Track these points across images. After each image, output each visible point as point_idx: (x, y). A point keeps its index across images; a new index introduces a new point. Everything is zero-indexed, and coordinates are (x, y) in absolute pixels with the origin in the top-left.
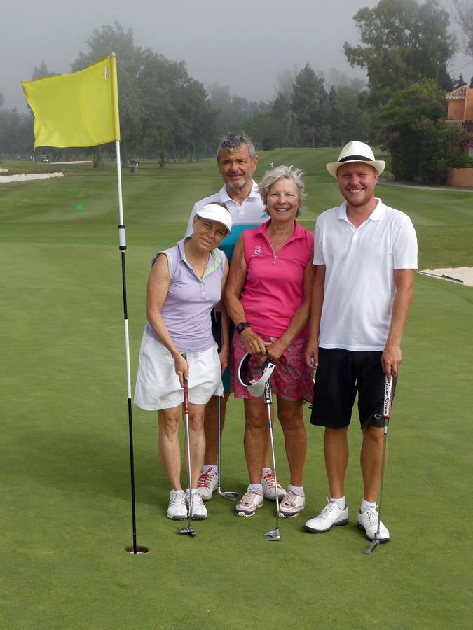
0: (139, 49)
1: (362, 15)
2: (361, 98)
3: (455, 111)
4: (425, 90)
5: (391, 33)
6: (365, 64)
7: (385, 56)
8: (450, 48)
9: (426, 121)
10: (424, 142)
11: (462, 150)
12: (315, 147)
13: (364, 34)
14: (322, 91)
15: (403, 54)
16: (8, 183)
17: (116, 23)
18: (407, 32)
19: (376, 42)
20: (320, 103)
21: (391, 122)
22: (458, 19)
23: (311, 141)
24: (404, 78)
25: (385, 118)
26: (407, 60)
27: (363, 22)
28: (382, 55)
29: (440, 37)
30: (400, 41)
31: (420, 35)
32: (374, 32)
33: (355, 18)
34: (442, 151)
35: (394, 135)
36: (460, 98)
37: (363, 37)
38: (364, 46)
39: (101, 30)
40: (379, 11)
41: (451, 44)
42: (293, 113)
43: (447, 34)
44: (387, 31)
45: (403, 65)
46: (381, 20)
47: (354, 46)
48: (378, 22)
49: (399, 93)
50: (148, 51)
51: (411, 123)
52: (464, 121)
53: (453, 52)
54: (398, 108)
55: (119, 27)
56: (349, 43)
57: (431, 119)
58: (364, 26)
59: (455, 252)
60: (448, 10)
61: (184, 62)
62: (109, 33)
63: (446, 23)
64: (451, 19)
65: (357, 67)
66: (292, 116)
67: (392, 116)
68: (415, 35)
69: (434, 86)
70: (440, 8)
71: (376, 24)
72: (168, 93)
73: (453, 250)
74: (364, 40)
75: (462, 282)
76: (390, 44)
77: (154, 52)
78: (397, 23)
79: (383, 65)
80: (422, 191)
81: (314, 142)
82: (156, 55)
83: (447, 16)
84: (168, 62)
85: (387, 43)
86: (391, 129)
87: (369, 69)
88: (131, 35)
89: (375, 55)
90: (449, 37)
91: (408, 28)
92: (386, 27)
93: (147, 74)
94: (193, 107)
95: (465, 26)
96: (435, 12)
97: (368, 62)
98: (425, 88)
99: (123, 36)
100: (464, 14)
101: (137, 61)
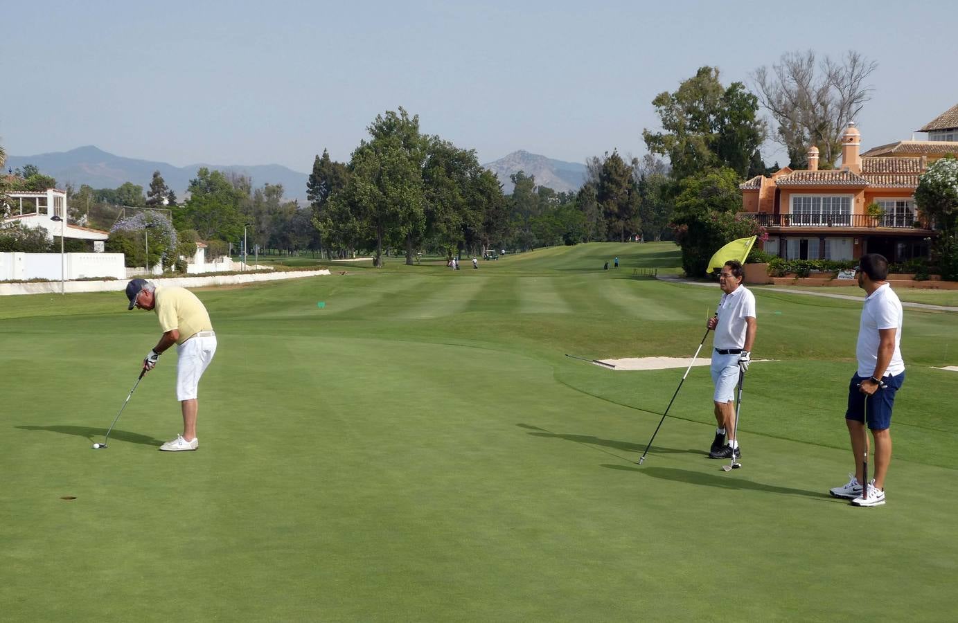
0: (426, 136)
1: (661, 100)
3: (750, 203)
4: (723, 180)
5: (694, 119)
6: (666, 151)
7: (688, 143)
8: (761, 134)
9: (714, 213)
10: (712, 236)
12: (625, 241)
13: (664, 120)
14: (630, 181)
15: (707, 141)
16: (264, 282)
17: (400, 109)
18: (712, 118)
19: (679, 128)
20: (629, 195)
21: (681, 215)
22: (767, 103)
23: (619, 235)
24: (709, 167)
25: (679, 209)
27: (663, 108)
28: (684, 143)
29: (748, 122)
30: (704, 127)
31: (726, 120)
32: (675, 117)
33: (653, 103)
35: (684, 228)
36: (755, 188)
37: (664, 123)
38: (665, 132)
39: (384, 116)
40: (679, 97)
41: (760, 130)
42: (600, 205)
43: (756, 119)
44: (690, 116)
45: (706, 153)
46: (683, 104)
47: (654, 133)
48: (680, 107)
50: (435, 138)
51: (698, 215)
52: (757, 213)
53: (763, 138)
54: (694, 199)
55: (404, 114)
56: (648, 130)
57: (720, 211)
58: (664, 112)
59: (646, 342)
60: (755, 93)
61: (474, 150)
62: (393, 120)
63: (754, 107)
64: (759, 103)
65: (658, 156)
66: (599, 208)
67: (688, 206)
68: (721, 120)
69: (732, 175)
70: (746, 91)
71: (677, 109)
72: (457, 183)
73: (645, 341)
74: (667, 127)
75: (614, 366)
76: (694, 130)
77: (442, 139)
78: (701, 108)
79: (686, 153)
81: (623, 235)
82: (444, 142)
83: (755, 99)
84: (456, 150)
85: (690, 128)
86: (683, 221)
87: (670, 156)
88: (417, 122)
89: (678, 143)
90: (759, 123)
91: (712, 113)
92: (689, 112)
93: (434, 163)
94: (485, 200)
95: (775, 110)
96: (742, 95)
97: (669, 150)
98: (723, 178)
99: (408, 123)
100: (774, 97)
101: (423, 149)
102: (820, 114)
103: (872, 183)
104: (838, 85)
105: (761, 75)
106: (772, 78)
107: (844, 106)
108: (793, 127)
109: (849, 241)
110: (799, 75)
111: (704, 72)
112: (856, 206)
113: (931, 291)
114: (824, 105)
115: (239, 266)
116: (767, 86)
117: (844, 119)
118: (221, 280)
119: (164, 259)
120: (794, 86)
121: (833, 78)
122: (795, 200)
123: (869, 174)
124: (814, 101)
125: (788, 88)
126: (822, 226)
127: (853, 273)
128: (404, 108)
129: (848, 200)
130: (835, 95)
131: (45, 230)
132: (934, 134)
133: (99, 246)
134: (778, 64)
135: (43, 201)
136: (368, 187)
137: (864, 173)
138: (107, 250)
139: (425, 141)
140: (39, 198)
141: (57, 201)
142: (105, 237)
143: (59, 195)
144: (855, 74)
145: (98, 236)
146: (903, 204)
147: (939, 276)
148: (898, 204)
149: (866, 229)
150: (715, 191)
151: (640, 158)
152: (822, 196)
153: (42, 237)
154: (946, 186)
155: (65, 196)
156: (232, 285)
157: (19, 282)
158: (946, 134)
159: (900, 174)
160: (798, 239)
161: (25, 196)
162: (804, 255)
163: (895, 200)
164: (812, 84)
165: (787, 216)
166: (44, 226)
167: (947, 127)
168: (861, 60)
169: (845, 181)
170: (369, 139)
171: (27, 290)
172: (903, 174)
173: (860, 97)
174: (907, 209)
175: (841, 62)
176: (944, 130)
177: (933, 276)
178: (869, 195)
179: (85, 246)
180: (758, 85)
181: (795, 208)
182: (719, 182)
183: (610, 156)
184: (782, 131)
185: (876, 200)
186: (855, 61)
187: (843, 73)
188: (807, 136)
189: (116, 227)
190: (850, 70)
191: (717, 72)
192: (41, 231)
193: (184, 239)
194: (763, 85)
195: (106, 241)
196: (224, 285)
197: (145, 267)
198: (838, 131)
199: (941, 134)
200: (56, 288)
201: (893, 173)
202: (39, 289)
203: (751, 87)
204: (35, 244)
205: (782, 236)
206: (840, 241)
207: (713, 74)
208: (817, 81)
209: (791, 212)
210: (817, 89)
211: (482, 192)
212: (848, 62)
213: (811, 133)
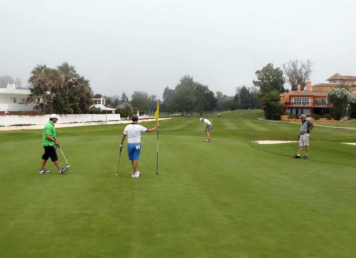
0: (195, 82)
1: (258, 72)
2: (258, 95)
3: (283, 99)
4: (275, 93)
5: (266, 77)
6: (259, 86)
7: (265, 84)
9: (273, 102)
10: (273, 108)
11: (284, 110)
12: (247, 109)
13: (258, 77)
14: (249, 93)
15: (270, 83)
17: (188, 75)
18: (271, 77)
19: (262, 79)
20: (248, 97)
21: (264, 103)
22: (285, 73)
24: (271, 90)
25: (263, 101)
26: (271, 84)
27: (258, 74)
29: (280, 78)
30: (269, 79)
31: (275, 77)
32: (261, 77)
33: (256, 73)
34: (278, 110)
35: (265, 106)
36: (284, 96)
38: (259, 81)
39: (184, 77)
40: (263, 71)
41: (284, 80)
42: (240, 100)
43: (283, 77)
44: (265, 76)
45: (270, 86)
46: (263, 73)
47: (256, 81)
48: (262, 74)
49: (267, 94)
50: (197, 83)
51: (269, 103)
52: (285, 102)
53: (284, 82)
54: (267, 98)
55: (189, 76)
56: (254, 80)
57: (275, 102)
58: (258, 75)
60: (282, 70)
61: (207, 86)
62: (186, 78)
64: (283, 73)
65: (257, 87)
67: (266, 100)
68: (273, 77)
69: (277, 92)
70: (280, 70)
71: (262, 75)
72: (203, 94)
74: (259, 79)
75: (258, 143)
76: (266, 80)
78: (268, 74)
79: (264, 86)
80: (271, 122)
82: (200, 84)
83: (282, 72)
84: (203, 86)
85: (265, 80)
86: (265, 104)
88: (192, 78)
89: (262, 83)
90: (283, 78)
91: (271, 75)
92: (265, 75)
93: (197, 89)
94: (210, 98)
95: (288, 75)
96: (279, 71)
97: (260, 85)
98: (274, 93)
99: (190, 78)
100: (287, 71)
101: (194, 85)
102: (300, 75)
103: (315, 94)
104: (304, 68)
105: (284, 65)
106: (287, 66)
107: (306, 74)
108: (293, 79)
109: (309, 110)
110: (294, 65)
111: (269, 65)
112: (310, 101)
113: (332, 123)
114: (301, 73)
115: (147, 117)
116: (286, 68)
117: (306, 77)
118: (145, 120)
119: (130, 115)
120: (293, 68)
121: (303, 66)
122: (295, 99)
123: (314, 92)
124: (298, 72)
125: (291, 69)
126: (302, 105)
127: (311, 118)
128: (189, 75)
129: (309, 99)
130: (304, 71)
131: (100, 108)
132: (330, 81)
133: (114, 112)
134: (288, 62)
135: (100, 101)
136: (180, 96)
137: (313, 92)
138: (116, 113)
139: (194, 83)
140: (98, 100)
141: (103, 101)
142: (115, 110)
143: (104, 99)
144: (309, 65)
145: (113, 110)
146: (323, 100)
147: (333, 119)
148: (322, 100)
149: (314, 106)
150: (273, 96)
151: (251, 87)
152: (302, 98)
153: (100, 110)
154: (335, 95)
155: (105, 99)
156: (148, 122)
157: (95, 122)
158: (334, 81)
159: (322, 92)
160: (296, 109)
161: (95, 99)
162: (297, 113)
163: (321, 99)
164: (297, 68)
165: (293, 103)
166: (100, 107)
167: (333, 79)
168: (310, 61)
169: (308, 94)
170: (180, 83)
171: (98, 124)
172: (323, 92)
173: (310, 71)
174: (324, 101)
175: (305, 62)
176: (333, 80)
177: (332, 119)
178: (314, 97)
179: (110, 112)
180: (283, 68)
181: (295, 101)
182: (274, 94)
183: (243, 87)
184: (290, 80)
185: (316, 99)
186: (309, 62)
187: (306, 65)
188: (296, 81)
189: (118, 107)
190: (307, 64)
191: (272, 65)
192: (99, 109)
193: (134, 110)
194: (284, 68)
195: (115, 111)
196: (146, 122)
197: (125, 117)
198: (305, 80)
199: (332, 81)
200: (104, 123)
201: (320, 92)
202: (100, 123)
203: (282, 69)
204: (98, 112)
205: (291, 108)
206: (306, 109)
207: (271, 65)
208: (299, 67)
209: (294, 102)
210: (299, 69)
211: (210, 97)
212: (307, 62)
213: (297, 81)
